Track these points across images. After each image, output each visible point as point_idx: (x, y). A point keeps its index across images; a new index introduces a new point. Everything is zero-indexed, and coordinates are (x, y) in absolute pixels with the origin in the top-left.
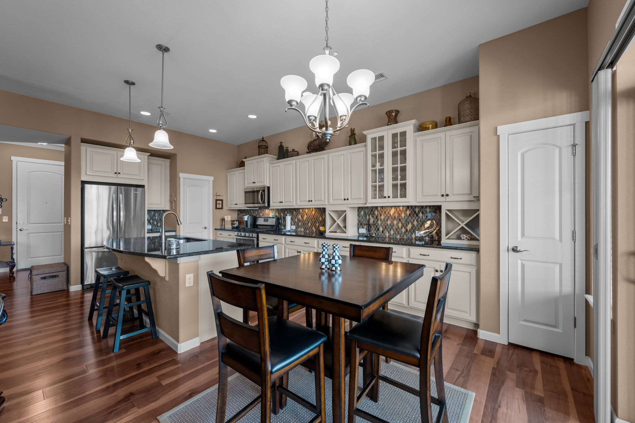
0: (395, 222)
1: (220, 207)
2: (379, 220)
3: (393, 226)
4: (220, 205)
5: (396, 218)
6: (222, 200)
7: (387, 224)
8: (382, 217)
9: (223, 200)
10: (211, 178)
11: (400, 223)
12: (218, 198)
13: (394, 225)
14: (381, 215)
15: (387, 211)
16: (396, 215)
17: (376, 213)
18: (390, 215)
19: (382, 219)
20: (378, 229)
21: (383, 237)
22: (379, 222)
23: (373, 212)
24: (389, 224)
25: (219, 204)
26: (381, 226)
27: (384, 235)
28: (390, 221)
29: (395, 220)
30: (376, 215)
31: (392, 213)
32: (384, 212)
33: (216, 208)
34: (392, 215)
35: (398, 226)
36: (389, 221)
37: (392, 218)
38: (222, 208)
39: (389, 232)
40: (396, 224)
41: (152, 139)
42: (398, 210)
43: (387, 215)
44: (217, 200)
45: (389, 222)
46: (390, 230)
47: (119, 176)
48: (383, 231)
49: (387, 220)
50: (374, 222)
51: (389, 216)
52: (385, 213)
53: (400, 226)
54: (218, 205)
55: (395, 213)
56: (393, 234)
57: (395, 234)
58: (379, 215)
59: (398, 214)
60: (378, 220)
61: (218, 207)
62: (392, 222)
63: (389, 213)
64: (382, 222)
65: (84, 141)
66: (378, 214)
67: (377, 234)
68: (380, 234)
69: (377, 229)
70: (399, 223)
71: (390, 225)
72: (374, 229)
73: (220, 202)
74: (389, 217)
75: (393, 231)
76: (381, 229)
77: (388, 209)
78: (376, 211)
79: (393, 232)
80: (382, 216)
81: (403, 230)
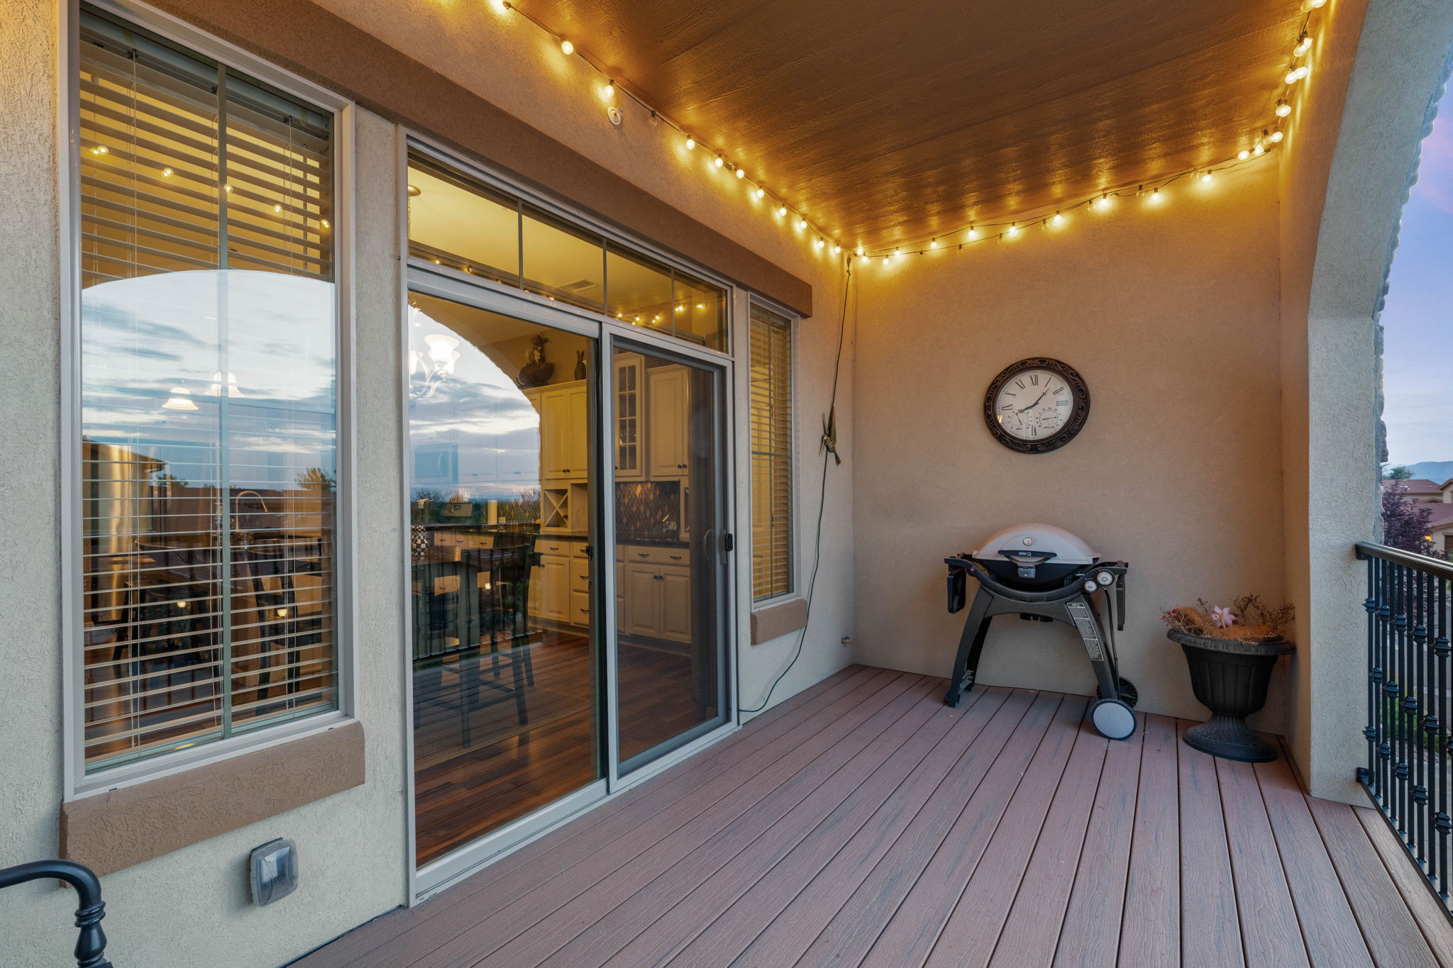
5: (643, 501)
16: (644, 497)
29: (642, 506)
35: (646, 516)
40: (643, 512)
42: (645, 488)
53: (648, 515)
70: (646, 510)
81: (652, 521)
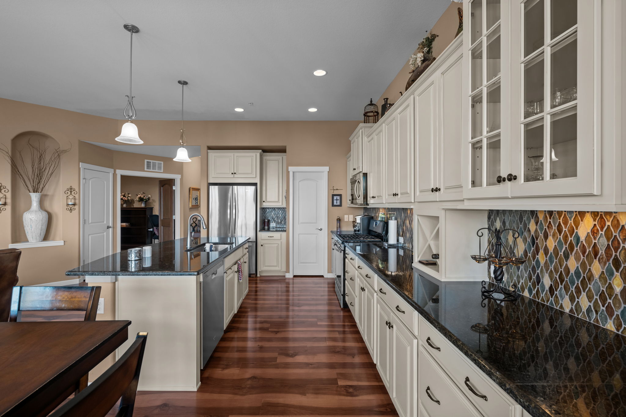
0: (597, 268)
1: (338, 204)
2: (541, 252)
3: (589, 280)
4: (338, 202)
5: (602, 251)
6: (340, 195)
7: (567, 270)
8: (551, 244)
9: (342, 195)
10: (326, 169)
11: (617, 274)
12: (336, 192)
13: (590, 277)
14: (546, 237)
15: (566, 223)
16: (602, 242)
17: (532, 226)
18: (578, 239)
19: (551, 250)
20: (538, 280)
21: (552, 309)
22: (541, 258)
23: (525, 225)
24: (572, 271)
25: (337, 200)
26: (547, 270)
27: (557, 302)
28: (577, 259)
29: (596, 262)
30: (532, 233)
31: (585, 234)
32: (555, 228)
33: (333, 205)
34: (582, 238)
36: (572, 258)
37: (584, 252)
38: (340, 205)
39: (572, 299)
40: (600, 277)
41: (118, 133)
42: (608, 223)
43: (566, 237)
44: (333, 195)
45: (572, 264)
46: (578, 292)
47: (236, 176)
48: (551, 290)
49: (567, 257)
50: (526, 252)
51: (574, 243)
52: (560, 231)
54: (335, 202)
55: (594, 232)
56: (589, 310)
57: (597, 312)
58: (541, 235)
59: (608, 240)
60: (538, 252)
61: (335, 204)
62: (583, 264)
63: (572, 231)
64: (551, 258)
65: (210, 148)
66: (536, 230)
67: (534, 292)
68: (542, 295)
69: (534, 277)
70: (611, 274)
71: (577, 273)
72: (526, 275)
73: (338, 198)
74: (571, 247)
75: (590, 298)
76: (547, 282)
77: (570, 218)
78: (533, 222)
79: (590, 302)
80: (550, 238)
